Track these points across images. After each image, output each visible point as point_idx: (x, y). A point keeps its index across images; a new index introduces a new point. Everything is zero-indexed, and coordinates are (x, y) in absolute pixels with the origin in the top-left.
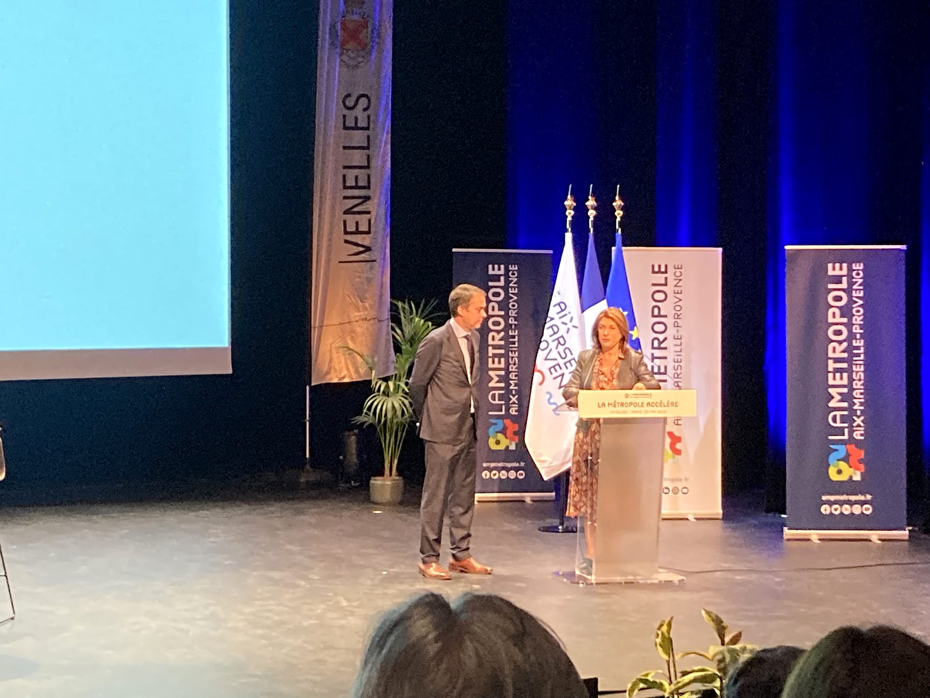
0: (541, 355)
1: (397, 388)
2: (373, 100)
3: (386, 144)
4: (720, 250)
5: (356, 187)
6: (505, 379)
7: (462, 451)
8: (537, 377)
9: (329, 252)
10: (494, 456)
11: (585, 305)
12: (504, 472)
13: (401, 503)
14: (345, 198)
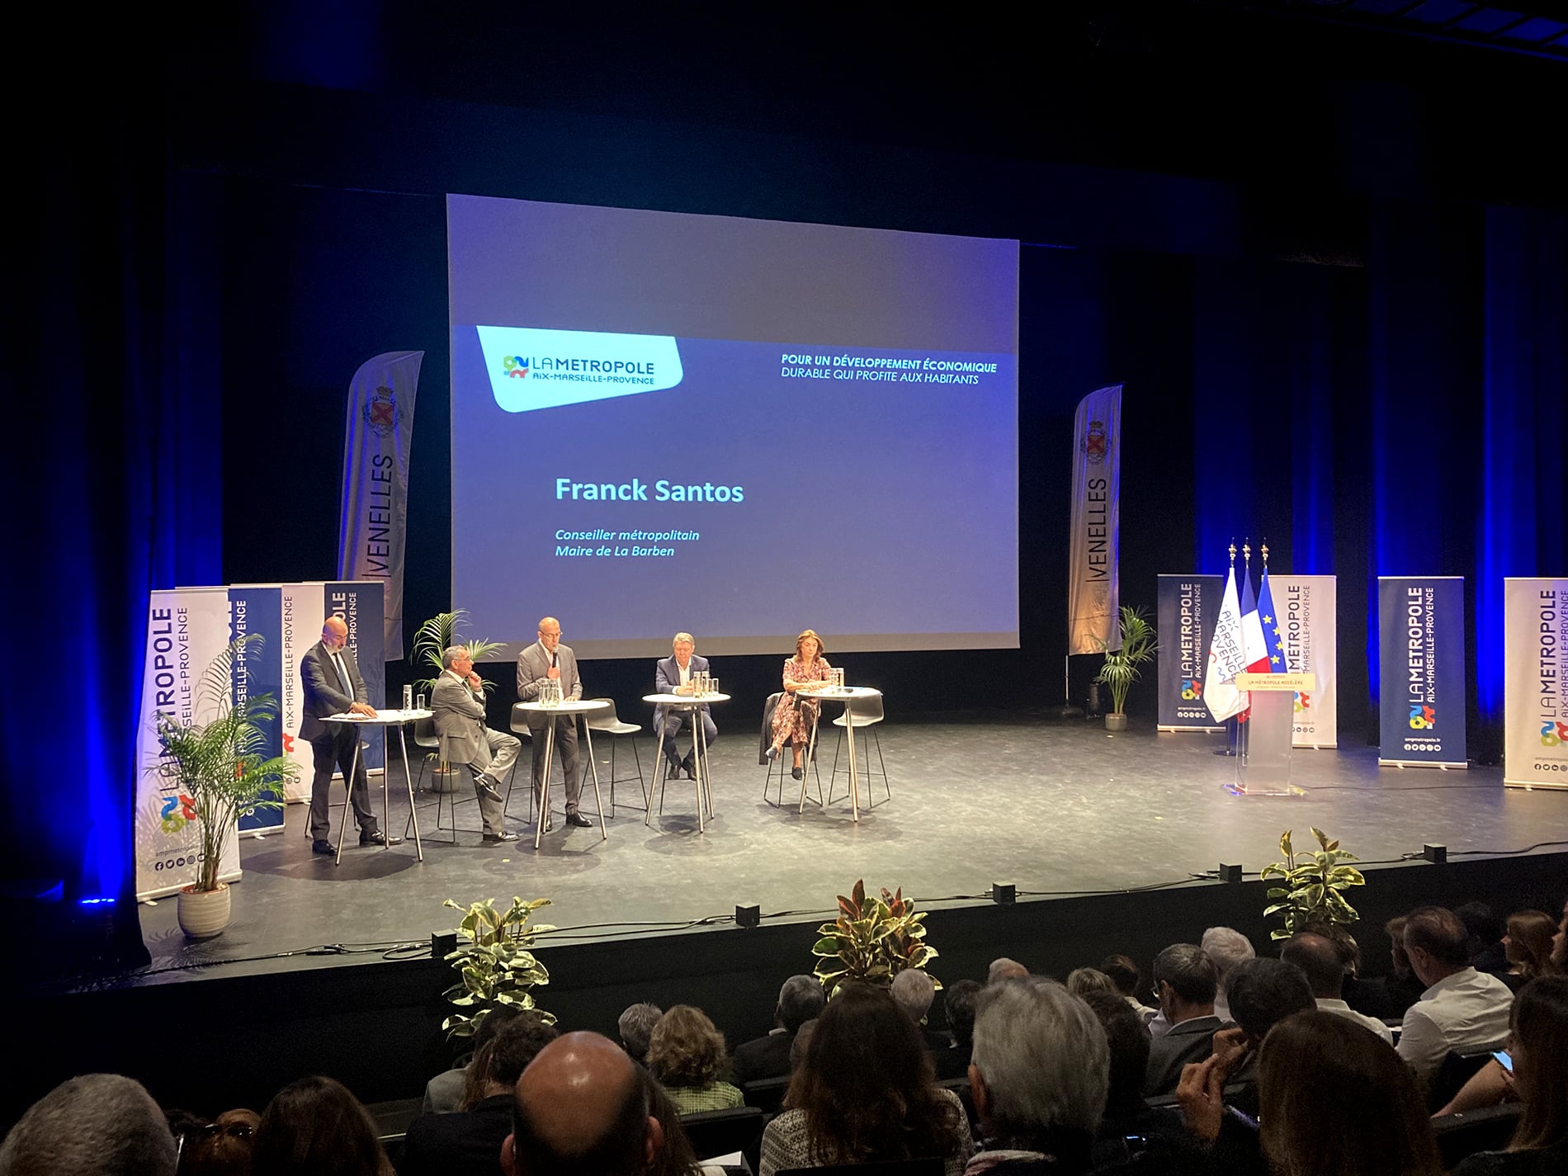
0: (1214, 644)
1: (1122, 661)
2: (1108, 484)
3: (1116, 509)
4: (1335, 577)
5: (1097, 536)
6: (1192, 655)
8: (1211, 658)
9: (1080, 575)
10: (1185, 703)
11: (1243, 613)
12: (1191, 713)
13: (1125, 730)
14: (1090, 542)
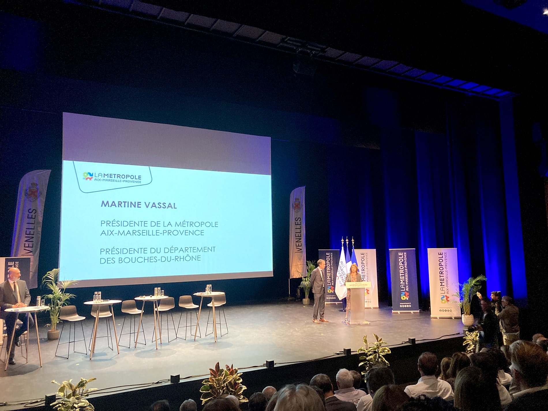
0: (338, 273)
1: (308, 280)
2: (301, 219)
3: (304, 228)
4: (375, 249)
5: (298, 237)
6: (331, 277)
7: (322, 295)
8: (337, 278)
9: (293, 250)
10: (329, 294)
11: (347, 262)
12: (331, 297)
13: (310, 305)
14: (296, 239)
